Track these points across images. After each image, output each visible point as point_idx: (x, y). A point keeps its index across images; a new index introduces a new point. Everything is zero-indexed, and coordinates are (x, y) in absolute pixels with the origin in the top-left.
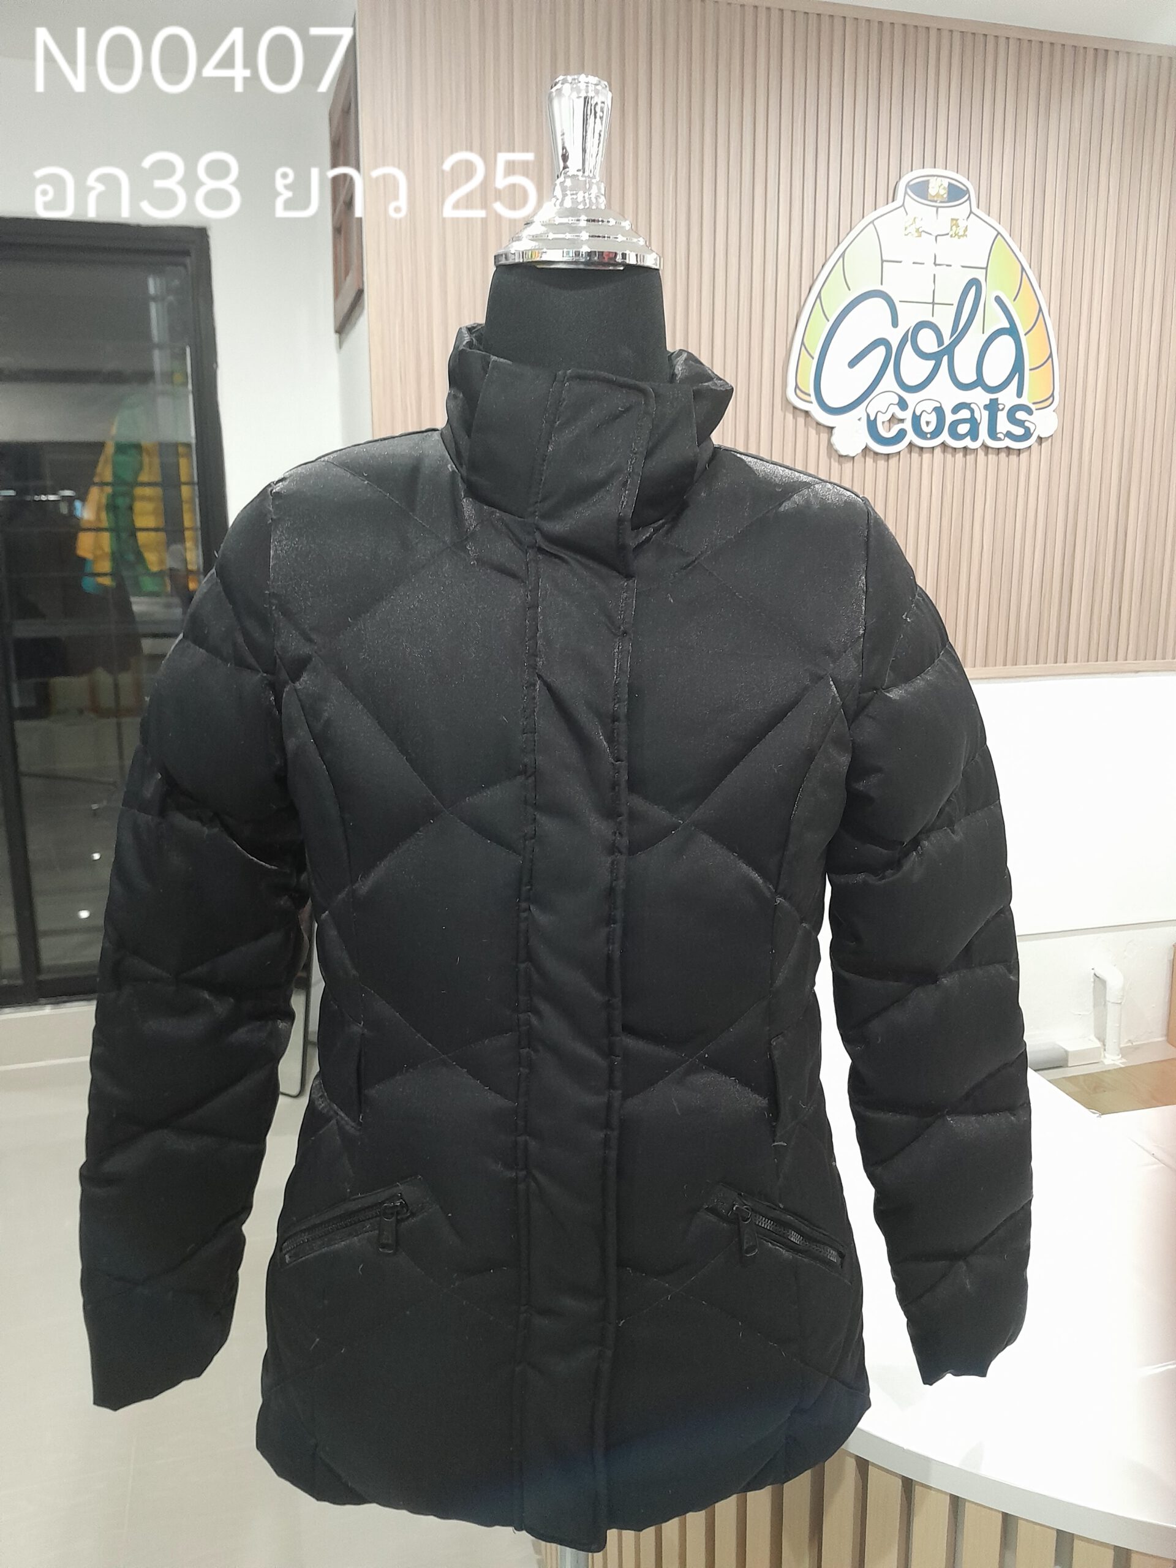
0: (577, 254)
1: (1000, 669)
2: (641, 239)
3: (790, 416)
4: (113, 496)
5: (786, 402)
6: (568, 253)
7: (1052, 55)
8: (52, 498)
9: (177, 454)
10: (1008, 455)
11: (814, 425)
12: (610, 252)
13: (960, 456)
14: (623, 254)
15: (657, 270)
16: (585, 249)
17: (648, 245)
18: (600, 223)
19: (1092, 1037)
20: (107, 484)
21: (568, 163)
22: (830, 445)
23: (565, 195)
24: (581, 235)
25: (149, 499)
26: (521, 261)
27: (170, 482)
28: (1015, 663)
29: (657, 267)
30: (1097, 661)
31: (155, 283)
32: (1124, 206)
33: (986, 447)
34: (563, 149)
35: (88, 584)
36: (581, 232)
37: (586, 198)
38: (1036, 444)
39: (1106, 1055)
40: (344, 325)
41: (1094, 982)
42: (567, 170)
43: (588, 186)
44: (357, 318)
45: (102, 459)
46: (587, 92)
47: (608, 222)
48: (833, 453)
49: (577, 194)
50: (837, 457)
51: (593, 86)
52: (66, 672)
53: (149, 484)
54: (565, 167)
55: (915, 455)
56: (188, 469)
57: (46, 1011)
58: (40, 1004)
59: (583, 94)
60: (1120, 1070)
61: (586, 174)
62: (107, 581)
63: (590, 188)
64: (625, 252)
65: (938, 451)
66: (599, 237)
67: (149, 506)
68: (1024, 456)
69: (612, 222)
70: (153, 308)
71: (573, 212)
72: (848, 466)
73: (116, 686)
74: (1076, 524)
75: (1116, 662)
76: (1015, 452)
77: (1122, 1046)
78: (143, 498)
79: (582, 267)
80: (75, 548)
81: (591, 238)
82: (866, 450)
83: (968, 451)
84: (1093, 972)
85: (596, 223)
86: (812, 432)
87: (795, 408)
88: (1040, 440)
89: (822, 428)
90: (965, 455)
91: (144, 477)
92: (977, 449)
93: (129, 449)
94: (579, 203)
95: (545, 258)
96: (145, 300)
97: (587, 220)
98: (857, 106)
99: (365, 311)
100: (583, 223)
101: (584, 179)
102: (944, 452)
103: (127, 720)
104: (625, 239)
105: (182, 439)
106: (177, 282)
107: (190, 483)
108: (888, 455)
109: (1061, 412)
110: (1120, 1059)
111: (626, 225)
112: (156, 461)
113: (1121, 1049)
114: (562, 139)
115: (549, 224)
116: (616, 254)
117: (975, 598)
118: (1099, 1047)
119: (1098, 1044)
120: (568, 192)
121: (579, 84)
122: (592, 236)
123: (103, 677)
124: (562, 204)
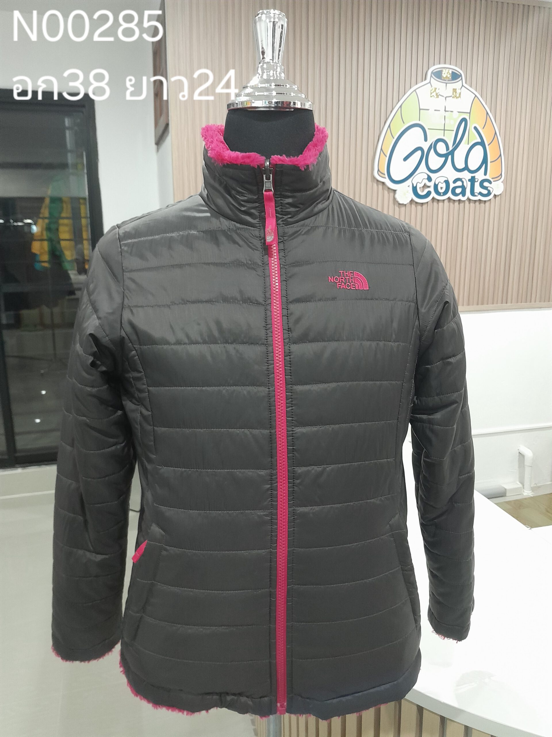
0: (270, 103)
1: (475, 307)
2: (303, 95)
3: (375, 185)
4: (50, 223)
5: (374, 178)
6: (265, 102)
7: (502, 8)
8: (20, 224)
9: (80, 203)
10: (480, 204)
11: (387, 189)
12: (287, 102)
13: (457, 204)
14: (294, 102)
15: (312, 111)
16: (274, 100)
17: (307, 97)
18: (282, 87)
19: (518, 483)
20: (46, 218)
21: (265, 56)
22: (394, 199)
23: (263, 73)
24: (273, 92)
25: (66, 225)
26: (241, 107)
27: (76, 216)
28: (482, 304)
29: (311, 109)
30: (521, 302)
31: (68, 121)
32: (536, 83)
33: (469, 200)
34: (262, 49)
35: (37, 266)
36: (272, 92)
37: (274, 74)
38: (493, 198)
39: (525, 491)
40: (159, 141)
41: (519, 456)
42: (264, 59)
43: (275, 67)
44: (166, 138)
45: (44, 206)
46: (274, 19)
47: (286, 86)
48: (396, 203)
49: (269, 72)
50: (398, 204)
51: (277, 15)
52: (28, 307)
53: (67, 218)
54: (263, 58)
55: (435, 204)
56: (85, 210)
57: (19, 471)
58: (16, 467)
59: (272, 20)
60: (531, 498)
61: (274, 61)
62: (46, 265)
63: (277, 68)
64: (295, 101)
65: (446, 202)
66: (281, 94)
67: (66, 229)
68: (487, 204)
69: (288, 86)
70: (68, 133)
71: (268, 81)
72: (403, 209)
73: (52, 314)
74: (512, 236)
75: (530, 303)
76: (483, 202)
77: (532, 486)
78: (64, 225)
79: (272, 109)
80: (31, 249)
81: (277, 94)
82: (412, 201)
83: (461, 201)
84: (518, 451)
85: (280, 87)
86: (386, 192)
87: (378, 181)
88: (495, 196)
89: (391, 191)
90: (459, 204)
91: (63, 215)
92: (465, 201)
93: (56, 200)
94: (271, 77)
95: (253, 105)
96: (63, 129)
97: (275, 85)
98: (408, 34)
99: (170, 134)
100: (273, 87)
101: (273, 64)
102: (449, 202)
103: (57, 331)
104: (294, 95)
105: (82, 195)
106: (79, 121)
107: (86, 217)
108: (422, 203)
109: (505, 182)
110: (531, 492)
111: (295, 87)
112: (69, 206)
113: (531, 488)
114: (262, 43)
115: (256, 88)
116: (290, 102)
117: (464, 272)
118: (520, 487)
119: (521, 486)
120: (265, 71)
121: (270, 14)
122: (278, 93)
123: (46, 310)
124: (262, 77)
